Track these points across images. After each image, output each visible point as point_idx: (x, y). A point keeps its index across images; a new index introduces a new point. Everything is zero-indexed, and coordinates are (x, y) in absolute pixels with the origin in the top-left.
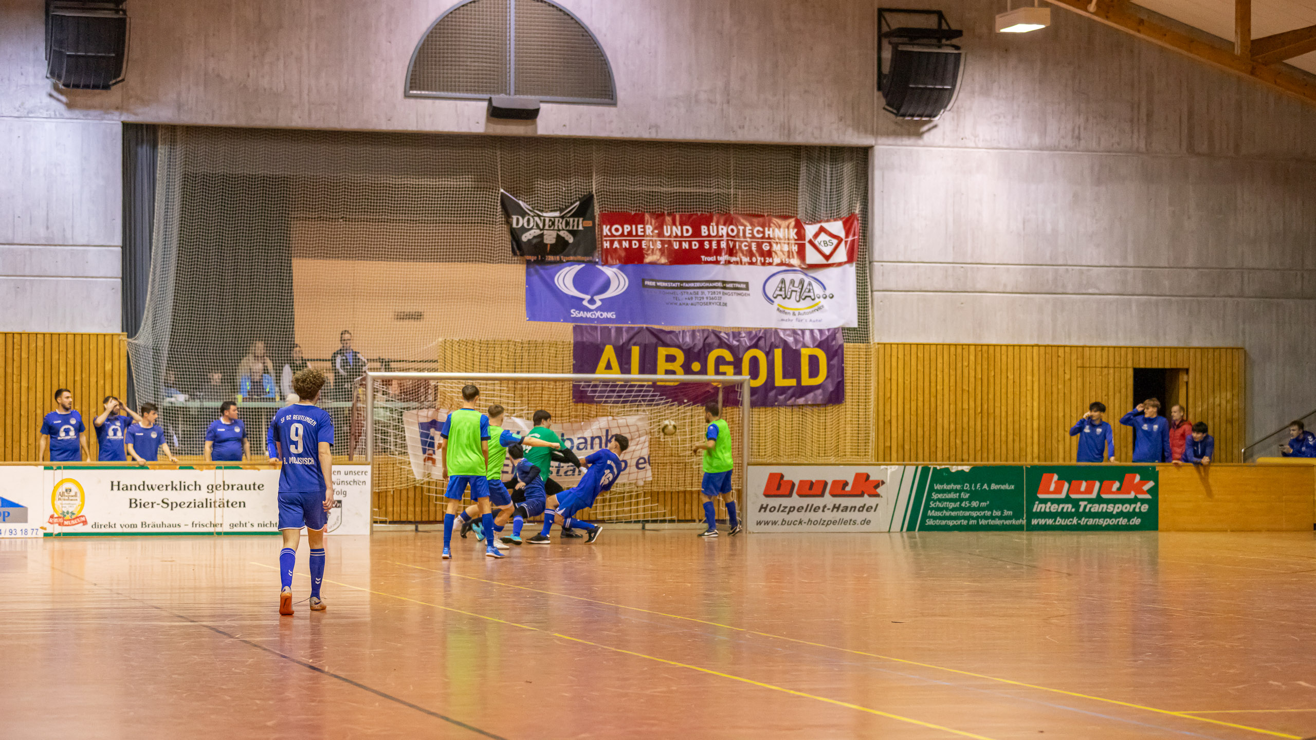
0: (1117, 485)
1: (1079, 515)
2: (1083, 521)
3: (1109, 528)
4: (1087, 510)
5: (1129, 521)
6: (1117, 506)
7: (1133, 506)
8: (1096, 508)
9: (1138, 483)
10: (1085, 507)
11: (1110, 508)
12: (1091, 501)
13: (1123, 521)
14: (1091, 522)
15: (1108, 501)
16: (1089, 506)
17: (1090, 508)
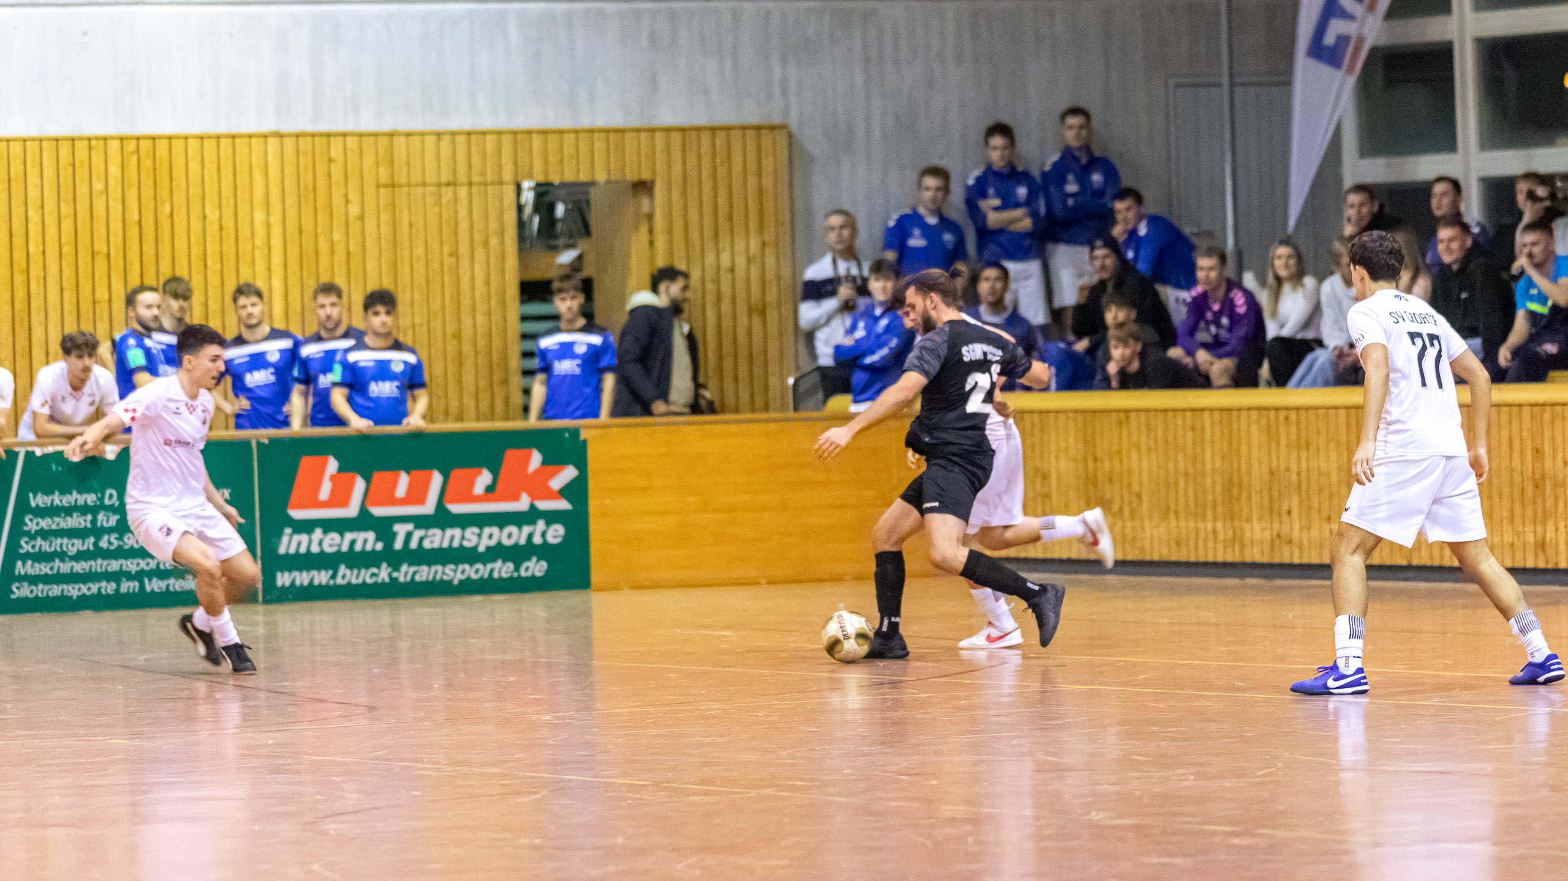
0: (485, 478)
1: (395, 559)
2: (405, 573)
3: (468, 588)
4: (414, 545)
5: (517, 569)
6: (487, 531)
7: (526, 529)
8: (436, 539)
9: (536, 471)
10: (409, 535)
11: (471, 537)
12: (421, 522)
13: (503, 569)
14: (424, 573)
15: (465, 521)
16: (418, 534)
17: (421, 539)
